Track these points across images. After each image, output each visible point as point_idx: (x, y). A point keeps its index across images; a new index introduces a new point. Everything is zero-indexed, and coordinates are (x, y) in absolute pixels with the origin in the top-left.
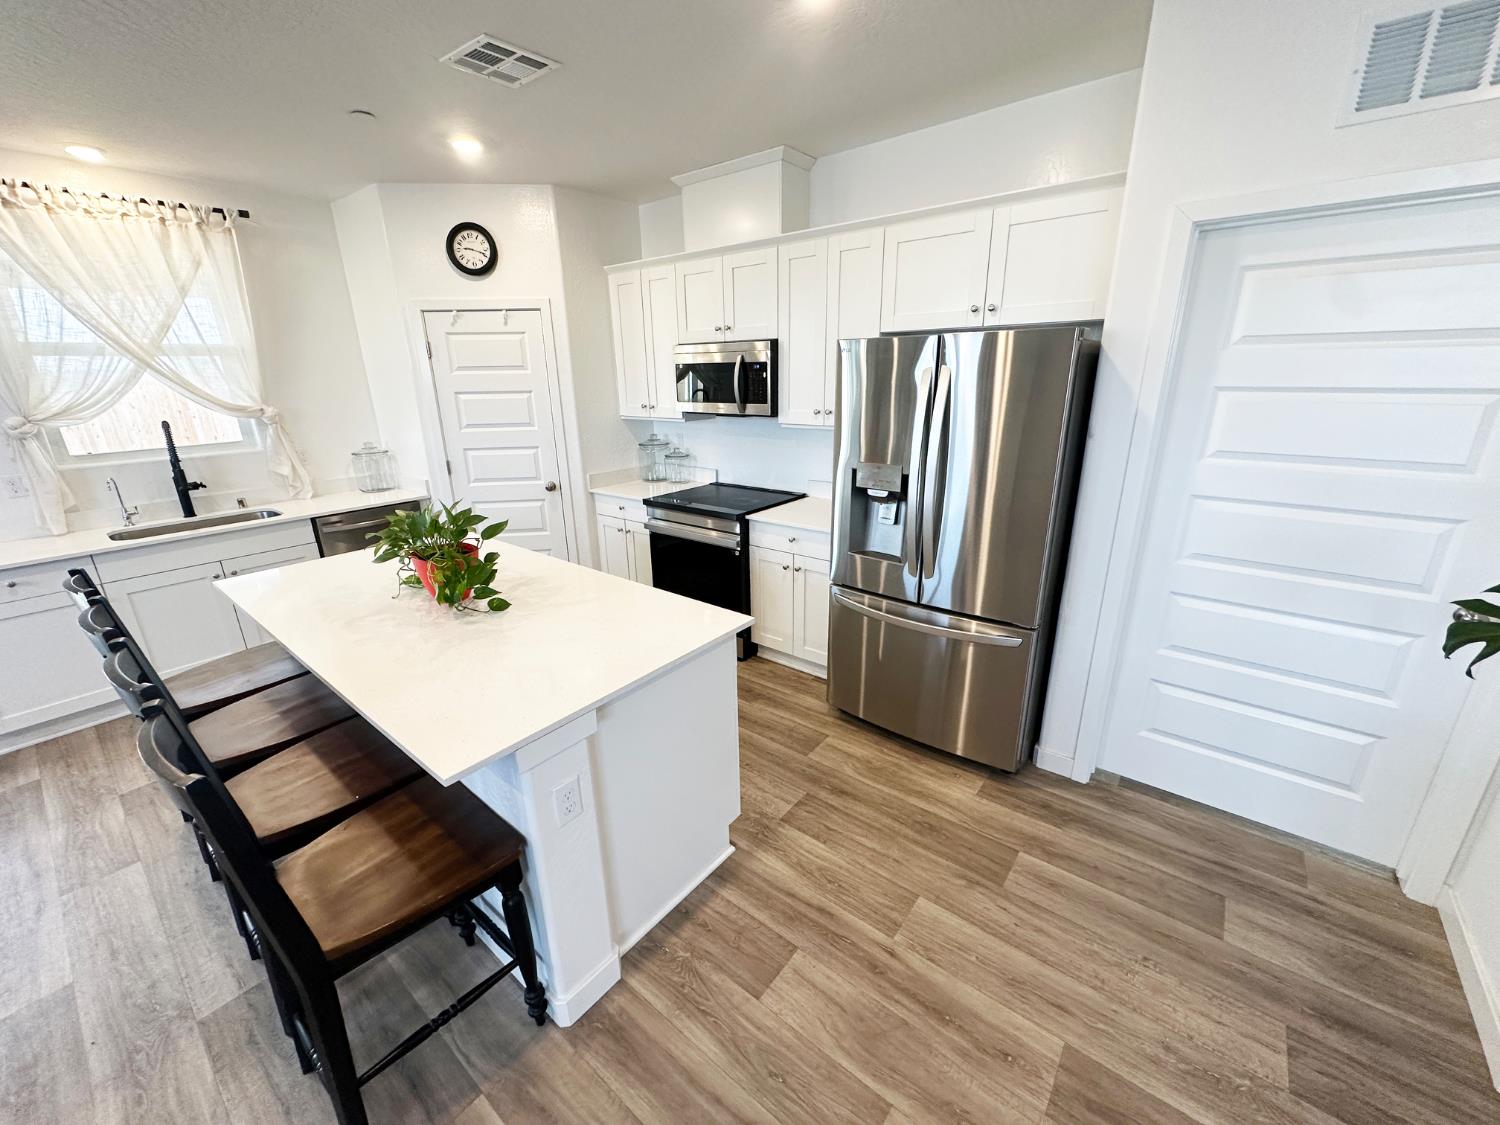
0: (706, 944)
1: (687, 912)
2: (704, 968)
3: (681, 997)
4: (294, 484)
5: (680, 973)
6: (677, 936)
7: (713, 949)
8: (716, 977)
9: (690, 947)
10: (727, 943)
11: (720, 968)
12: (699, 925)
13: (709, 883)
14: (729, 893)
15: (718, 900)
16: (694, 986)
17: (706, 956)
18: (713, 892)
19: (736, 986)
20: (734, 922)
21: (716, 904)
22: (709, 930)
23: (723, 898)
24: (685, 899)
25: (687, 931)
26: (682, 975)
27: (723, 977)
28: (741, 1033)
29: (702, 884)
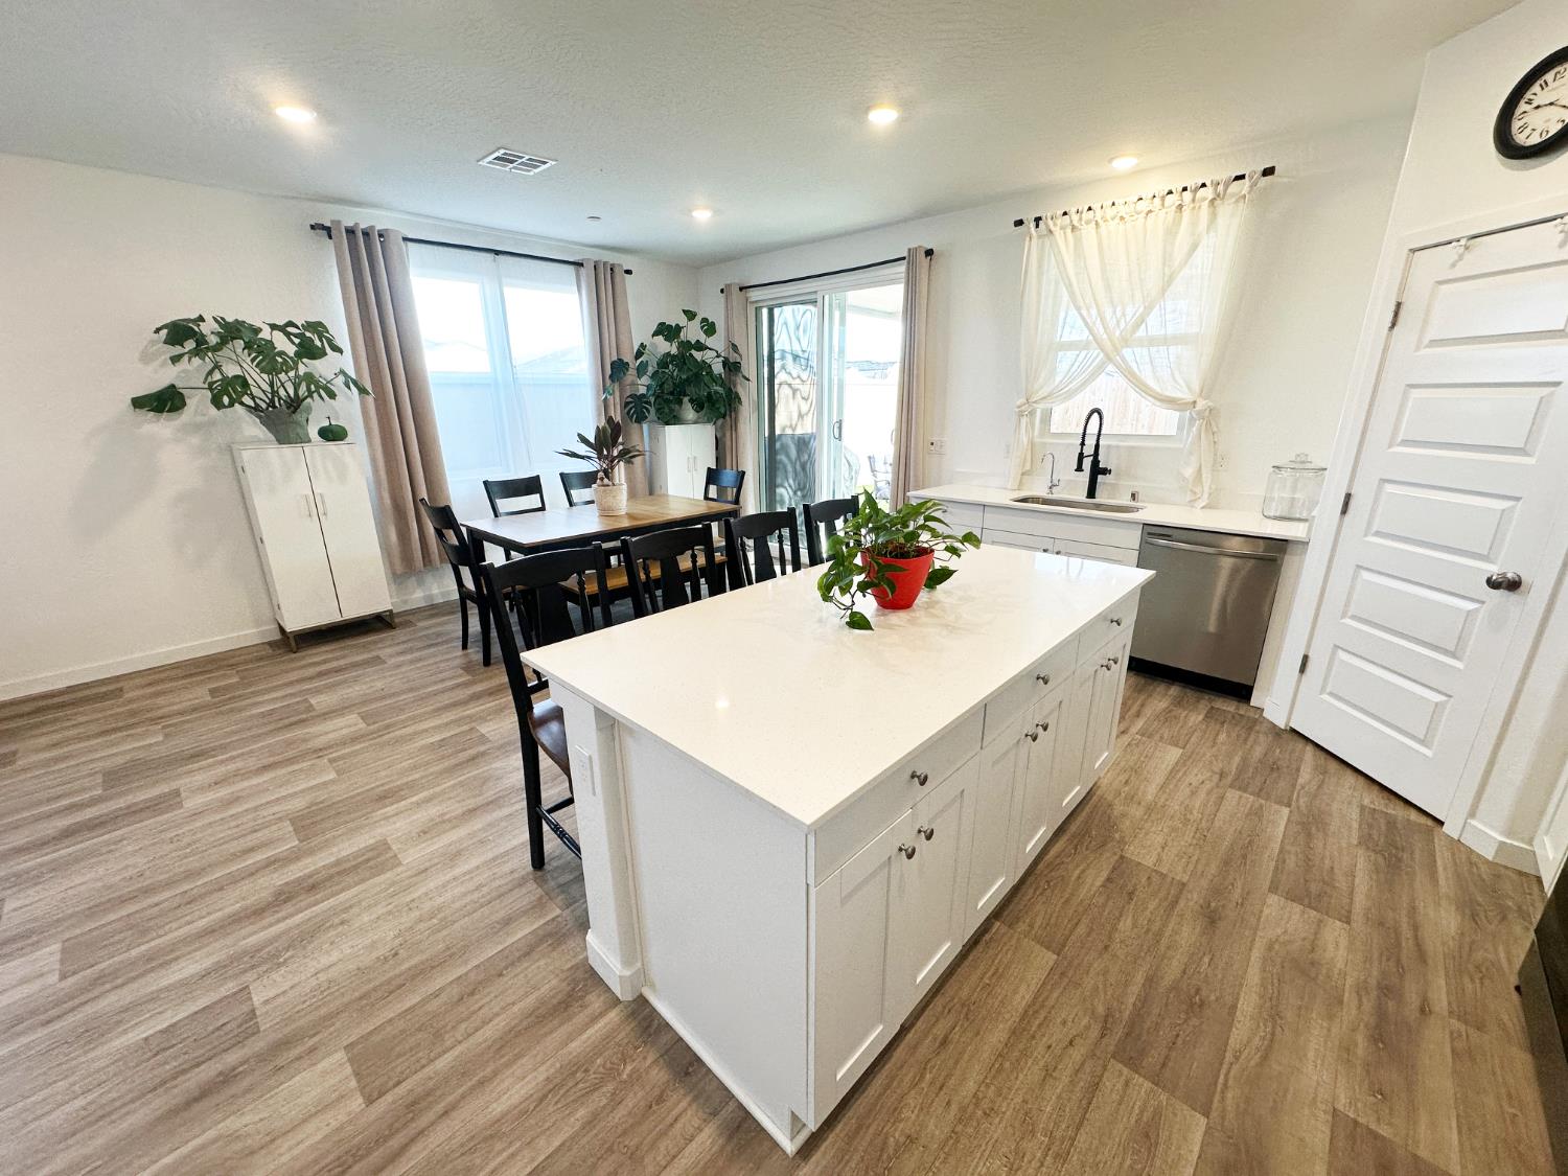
0: (633, 1100)
1: (687, 1074)
2: (599, 1099)
3: (574, 1069)
4: (1194, 489)
5: (604, 1067)
6: (655, 1062)
7: (621, 1112)
8: (582, 1113)
9: (636, 1078)
10: (625, 1133)
11: (590, 1123)
12: (663, 1092)
13: (732, 1105)
14: (707, 1140)
15: (696, 1122)
16: (581, 1085)
17: (615, 1101)
18: (714, 1114)
19: (557, 1143)
20: (653, 1145)
21: (691, 1118)
22: (650, 1107)
23: (700, 1129)
24: (709, 1071)
25: (659, 1075)
26: (601, 1069)
27: (578, 1125)
28: (499, 1146)
29: (730, 1096)
